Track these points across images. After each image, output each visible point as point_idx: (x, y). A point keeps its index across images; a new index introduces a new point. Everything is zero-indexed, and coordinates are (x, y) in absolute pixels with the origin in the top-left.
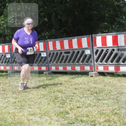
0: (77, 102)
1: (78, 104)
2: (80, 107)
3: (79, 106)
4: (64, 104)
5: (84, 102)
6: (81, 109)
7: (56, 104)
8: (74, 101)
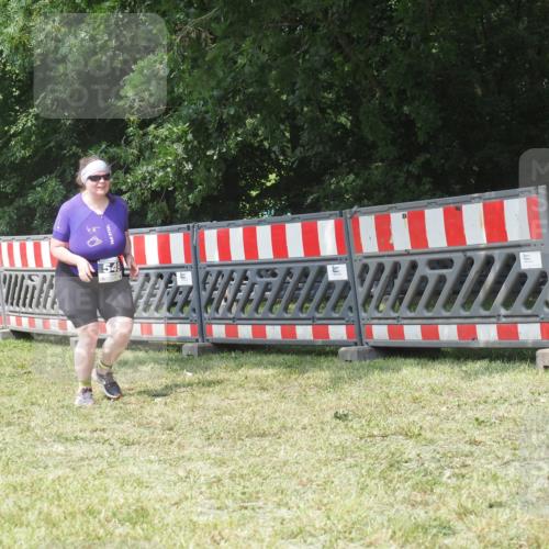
1: (492, 491)
2: (500, 505)
3: (498, 500)
4: (432, 490)
5: (518, 481)
6: (508, 511)
7: (394, 490)
8: (475, 475)
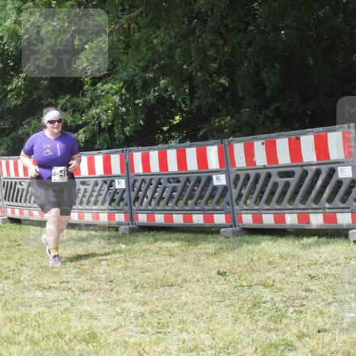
0: (317, 317)
1: (320, 322)
2: (325, 331)
3: (324, 328)
4: (281, 321)
5: (336, 315)
6: (330, 335)
7: (256, 321)
8: (309, 311)
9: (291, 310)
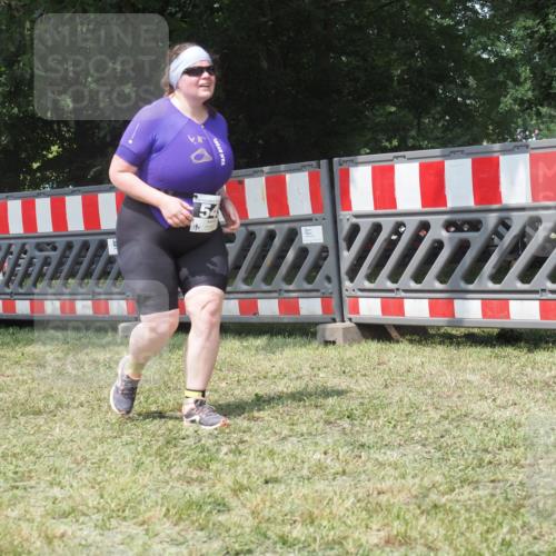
0: (263, 459)
1: (268, 468)
2: (276, 481)
3: (274, 476)
4: (208, 467)
5: (294, 456)
6: (283, 486)
7: (170, 468)
8: (252, 451)
9: (225, 449)
